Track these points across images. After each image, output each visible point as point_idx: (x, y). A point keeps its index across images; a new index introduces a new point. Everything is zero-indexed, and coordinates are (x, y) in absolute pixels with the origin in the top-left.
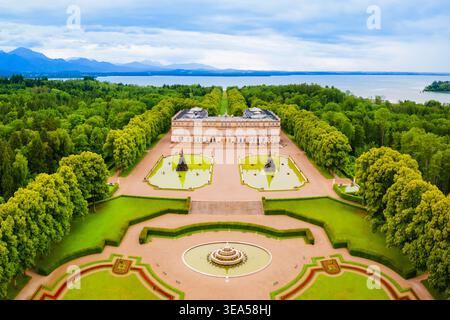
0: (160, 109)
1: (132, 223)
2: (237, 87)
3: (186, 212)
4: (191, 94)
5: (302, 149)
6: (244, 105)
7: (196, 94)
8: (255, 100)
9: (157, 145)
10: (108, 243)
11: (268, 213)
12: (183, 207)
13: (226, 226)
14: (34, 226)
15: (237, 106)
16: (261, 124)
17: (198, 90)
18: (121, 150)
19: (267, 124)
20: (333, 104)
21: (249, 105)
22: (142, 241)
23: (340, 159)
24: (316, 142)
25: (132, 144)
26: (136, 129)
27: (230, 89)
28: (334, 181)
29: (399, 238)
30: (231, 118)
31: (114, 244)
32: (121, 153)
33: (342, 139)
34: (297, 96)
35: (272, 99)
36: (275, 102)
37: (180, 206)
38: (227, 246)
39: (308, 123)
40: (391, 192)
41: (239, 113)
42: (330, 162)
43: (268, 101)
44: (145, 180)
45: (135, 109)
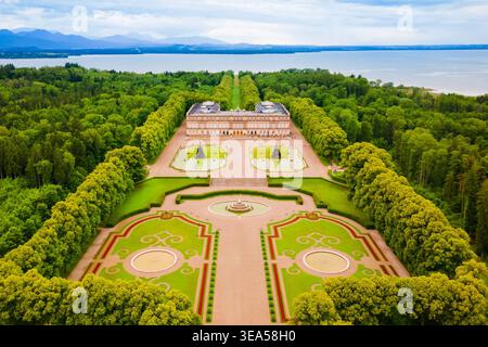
0: (172, 104)
1: (167, 194)
2: (250, 73)
3: (208, 185)
4: (199, 84)
5: (308, 140)
6: (257, 98)
7: (204, 83)
8: (269, 93)
9: (174, 138)
10: (153, 205)
11: (270, 186)
12: (206, 182)
13: (238, 192)
14: (107, 195)
15: (249, 99)
16: (271, 119)
17: (207, 78)
18: (148, 143)
19: (277, 119)
21: (262, 97)
22: (178, 202)
23: (336, 150)
24: (317, 135)
25: (157, 138)
26: (156, 125)
27: (242, 75)
28: (329, 167)
29: (361, 203)
31: (158, 205)
32: (148, 146)
33: (340, 134)
34: (313, 88)
35: (287, 91)
36: (289, 95)
37: (203, 182)
39: (314, 118)
40: (360, 174)
41: (251, 107)
42: (327, 153)
43: (283, 93)
44: (170, 166)
45: (148, 105)
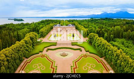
20: (43, 23)
30: (65, 26)
38: (64, 52)
